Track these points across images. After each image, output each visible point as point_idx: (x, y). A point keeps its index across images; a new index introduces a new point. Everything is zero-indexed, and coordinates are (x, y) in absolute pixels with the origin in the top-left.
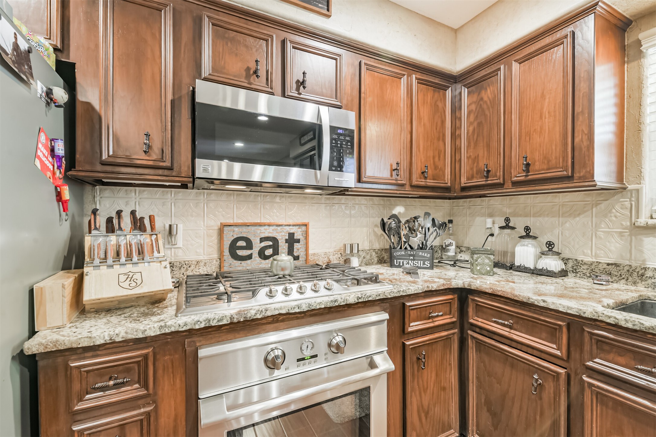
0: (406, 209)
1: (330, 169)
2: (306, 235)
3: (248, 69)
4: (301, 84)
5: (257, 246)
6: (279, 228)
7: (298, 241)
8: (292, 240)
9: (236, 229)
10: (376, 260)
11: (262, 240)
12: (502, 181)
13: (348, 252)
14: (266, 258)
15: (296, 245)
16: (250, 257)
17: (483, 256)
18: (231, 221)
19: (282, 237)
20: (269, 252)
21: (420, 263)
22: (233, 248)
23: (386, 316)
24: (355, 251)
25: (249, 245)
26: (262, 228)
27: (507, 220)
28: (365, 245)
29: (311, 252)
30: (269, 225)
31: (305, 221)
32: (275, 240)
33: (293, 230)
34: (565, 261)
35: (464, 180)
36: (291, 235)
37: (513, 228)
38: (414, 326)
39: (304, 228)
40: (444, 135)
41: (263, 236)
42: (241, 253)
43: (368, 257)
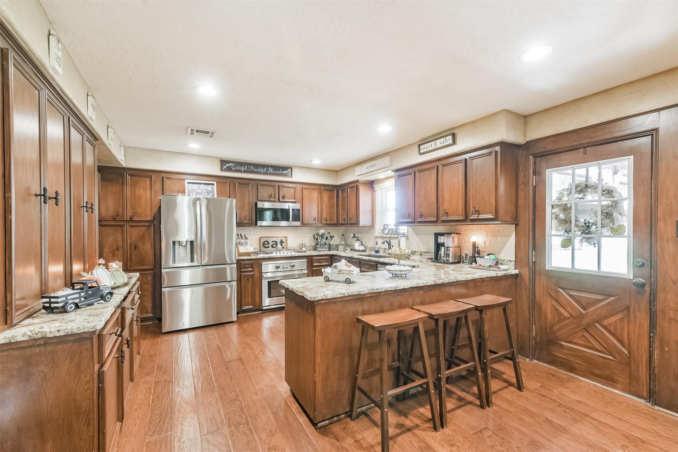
0: (325, 231)
1: (292, 221)
2: (287, 240)
3: (269, 195)
4: (284, 197)
5: (271, 244)
6: (278, 238)
7: (284, 242)
8: (282, 242)
9: (265, 238)
10: (312, 249)
11: (272, 242)
12: (347, 223)
13: (301, 246)
14: (274, 247)
15: (283, 243)
16: (268, 247)
17: (341, 246)
18: (263, 236)
19: (278, 241)
20: (274, 246)
21: (325, 250)
22: (264, 244)
23: (306, 260)
24: (304, 246)
25: (268, 244)
26: (272, 238)
27: (354, 235)
28: (309, 244)
29: (288, 246)
30: (275, 237)
31: (286, 236)
32: (276, 242)
33: (282, 239)
34: (365, 247)
35: (340, 221)
36: (282, 240)
37: (356, 237)
38: (315, 264)
39: (286, 238)
40: (334, 206)
41: (273, 240)
42: (266, 246)
43: (309, 248)
